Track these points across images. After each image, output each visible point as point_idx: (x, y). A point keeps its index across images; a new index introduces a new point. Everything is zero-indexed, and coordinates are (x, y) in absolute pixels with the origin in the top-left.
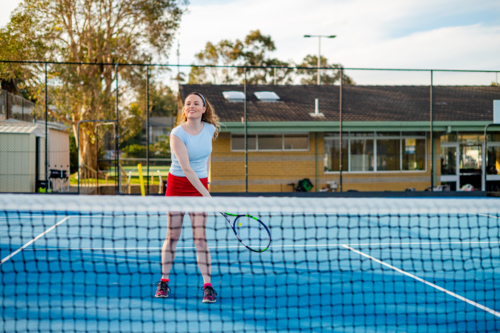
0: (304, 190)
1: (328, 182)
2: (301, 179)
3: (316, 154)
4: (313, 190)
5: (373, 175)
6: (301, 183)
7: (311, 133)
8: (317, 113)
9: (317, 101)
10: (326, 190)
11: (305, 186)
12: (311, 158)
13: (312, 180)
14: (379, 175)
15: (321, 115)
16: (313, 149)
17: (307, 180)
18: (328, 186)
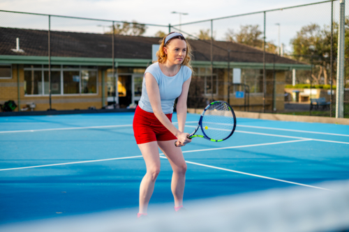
0: (10, 110)
1: (28, 103)
2: (7, 101)
3: (18, 81)
4: (16, 110)
5: (61, 97)
6: (7, 104)
7: (13, 65)
8: (18, 49)
9: (18, 40)
10: (26, 109)
11: (11, 106)
12: (14, 84)
13: (16, 102)
14: (66, 97)
15: (21, 51)
16: (16, 78)
17: (13, 102)
18: (28, 106)
